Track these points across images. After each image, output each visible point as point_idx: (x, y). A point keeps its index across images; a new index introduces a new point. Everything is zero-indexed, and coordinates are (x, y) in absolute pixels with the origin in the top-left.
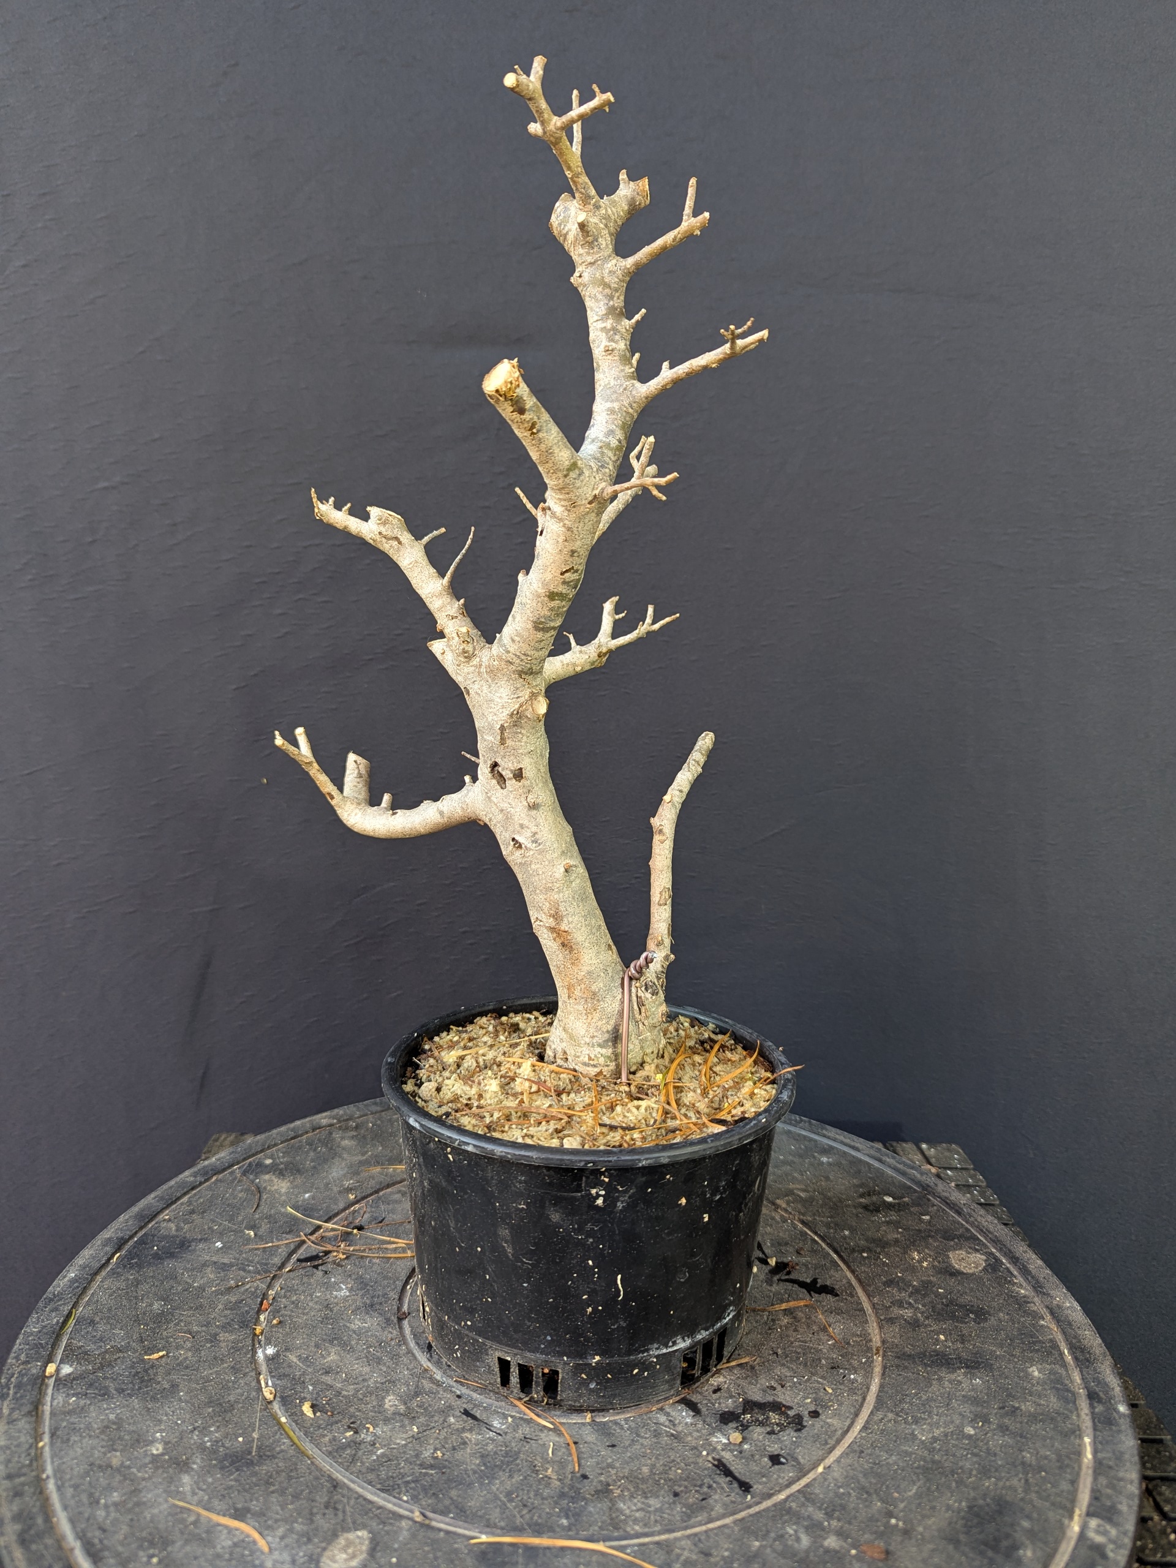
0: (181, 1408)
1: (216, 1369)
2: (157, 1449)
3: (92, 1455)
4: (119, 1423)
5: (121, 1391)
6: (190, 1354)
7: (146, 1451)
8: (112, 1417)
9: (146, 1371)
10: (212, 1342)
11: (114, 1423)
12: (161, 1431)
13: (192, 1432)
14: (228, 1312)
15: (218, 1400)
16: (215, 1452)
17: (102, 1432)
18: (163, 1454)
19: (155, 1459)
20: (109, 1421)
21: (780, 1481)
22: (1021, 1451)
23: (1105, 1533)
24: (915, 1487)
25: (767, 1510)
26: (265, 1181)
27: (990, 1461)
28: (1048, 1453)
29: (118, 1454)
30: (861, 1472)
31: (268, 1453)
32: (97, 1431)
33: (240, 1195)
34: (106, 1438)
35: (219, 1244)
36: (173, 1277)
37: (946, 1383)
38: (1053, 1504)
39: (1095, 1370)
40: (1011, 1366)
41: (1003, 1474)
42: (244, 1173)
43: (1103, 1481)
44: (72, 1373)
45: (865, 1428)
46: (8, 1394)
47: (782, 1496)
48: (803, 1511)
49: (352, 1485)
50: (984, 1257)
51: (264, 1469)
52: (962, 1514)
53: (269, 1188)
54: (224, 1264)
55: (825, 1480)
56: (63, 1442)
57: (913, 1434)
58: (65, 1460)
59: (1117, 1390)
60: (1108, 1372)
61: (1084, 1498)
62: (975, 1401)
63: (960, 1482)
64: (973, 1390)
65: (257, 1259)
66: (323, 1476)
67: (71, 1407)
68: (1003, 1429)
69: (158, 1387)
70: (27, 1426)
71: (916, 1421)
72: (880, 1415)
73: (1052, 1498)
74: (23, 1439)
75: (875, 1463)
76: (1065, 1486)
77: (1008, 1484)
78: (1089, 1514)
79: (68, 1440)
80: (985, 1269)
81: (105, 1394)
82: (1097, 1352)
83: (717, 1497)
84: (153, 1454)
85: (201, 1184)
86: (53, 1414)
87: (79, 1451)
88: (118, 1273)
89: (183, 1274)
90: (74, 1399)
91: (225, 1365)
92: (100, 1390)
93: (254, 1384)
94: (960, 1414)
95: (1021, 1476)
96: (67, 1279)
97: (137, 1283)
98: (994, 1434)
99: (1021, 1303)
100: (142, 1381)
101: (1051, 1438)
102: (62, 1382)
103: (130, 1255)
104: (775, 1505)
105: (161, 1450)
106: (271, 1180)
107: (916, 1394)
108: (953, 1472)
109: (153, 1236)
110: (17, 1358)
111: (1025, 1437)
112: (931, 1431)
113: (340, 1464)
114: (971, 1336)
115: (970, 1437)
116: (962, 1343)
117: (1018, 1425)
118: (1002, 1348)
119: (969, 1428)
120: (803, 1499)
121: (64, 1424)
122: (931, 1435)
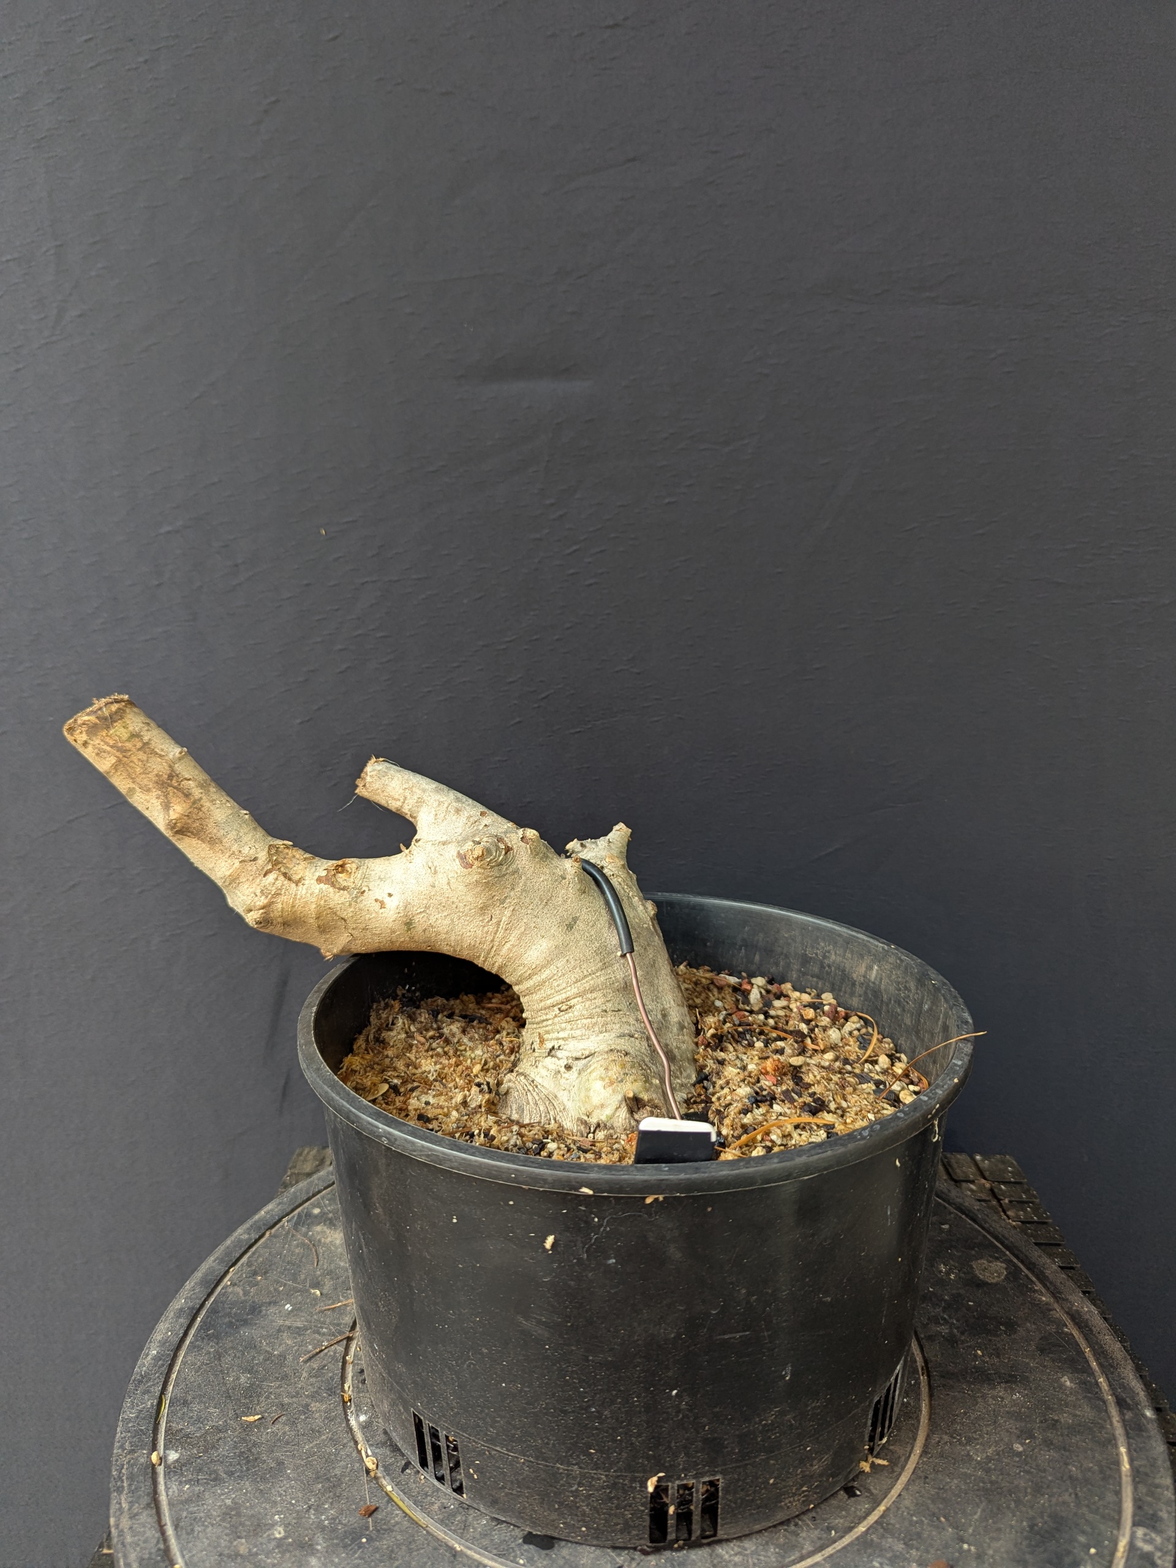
0: (292, 1487)
1: (315, 1442)
2: (279, 1533)
3: (219, 1545)
4: (236, 1506)
5: (231, 1474)
6: (287, 1428)
7: (269, 1535)
8: (228, 1502)
9: (250, 1450)
10: (305, 1413)
11: (232, 1509)
12: (278, 1513)
13: (308, 1511)
14: (313, 1380)
15: (325, 1474)
16: (334, 1530)
17: (223, 1520)
18: (285, 1538)
19: (280, 1543)
20: (228, 1507)
21: (858, 1513)
22: (1066, 1464)
23: (1150, 1541)
24: (979, 1510)
25: (851, 1544)
26: (318, 1233)
27: (1041, 1477)
28: (1091, 1465)
29: (243, 1541)
30: (929, 1498)
31: (384, 1527)
32: (218, 1519)
33: (297, 1251)
34: (228, 1525)
35: (288, 1307)
36: (251, 1345)
37: (990, 1400)
38: (1103, 1517)
39: (1119, 1375)
40: (1045, 1378)
41: (1055, 1490)
42: (296, 1226)
43: (1142, 1489)
44: (179, 1458)
45: (924, 1453)
46: (123, 1487)
47: (861, 1529)
48: (884, 1543)
49: (469, 1552)
50: (1004, 1265)
51: (385, 1543)
52: (1025, 1534)
53: (323, 1240)
54: (298, 1328)
55: (898, 1509)
56: (188, 1534)
57: (968, 1455)
58: (194, 1552)
59: (1142, 1395)
60: (1131, 1377)
61: (1128, 1507)
62: (1018, 1416)
63: (1018, 1502)
64: (1015, 1405)
65: (328, 1321)
66: (441, 1546)
67: (186, 1496)
68: (1048, 1443)
69: (265, 1466)
70: (150, 1520)
71: (969, 1440)
72: (936, 1438)
73: (1101, 1510)
74: (149, 1534)
75: (940, 1489)
76: (1110, 1497)
77: (1060, 1499)
78: (1135, 1524)
79: (192, 1530)
80: (1007, 1277)
81: (217, 1479)
82: (1119, 1356)
83: (804, 1534)
84: (276, 1538)
85: (256, 1241)
86: (171, 1504)
87: (206, 1542)
88: (199, 1346)
89: (261, 1342)
90: (187, 1486)
91: (323, 1437)
92: (210, 1474)
93: (355, 1454)
94: (1008, 1431)
95: (1070, 1490)
96: (149, 1358)
97: (219, 1356)
98: (1041, 1450)
99: (1045, 1310)
100: (248, 1462)
101: (1091, 1449)
102: (173, 1470)
103: (205, 1326)
104: (857, 1538)
105: (283, 1534)
106: (323, 1232)
107: (965, 1413)
108: (1010, 1492)
109: (223, 1303)
110: (122, 1447)
111: (1069, 1451)
112: (984, 1451)
113: (454, 1532)
114: (1004, 1349)
115: (1019, 1454)
116: (998, 1357)
117: (1061, 1439)
118: (1035, 1359)
119: (1018, 1445)
120: (882, 1530)
121: (185, 1514)
122: (985, 1455)
